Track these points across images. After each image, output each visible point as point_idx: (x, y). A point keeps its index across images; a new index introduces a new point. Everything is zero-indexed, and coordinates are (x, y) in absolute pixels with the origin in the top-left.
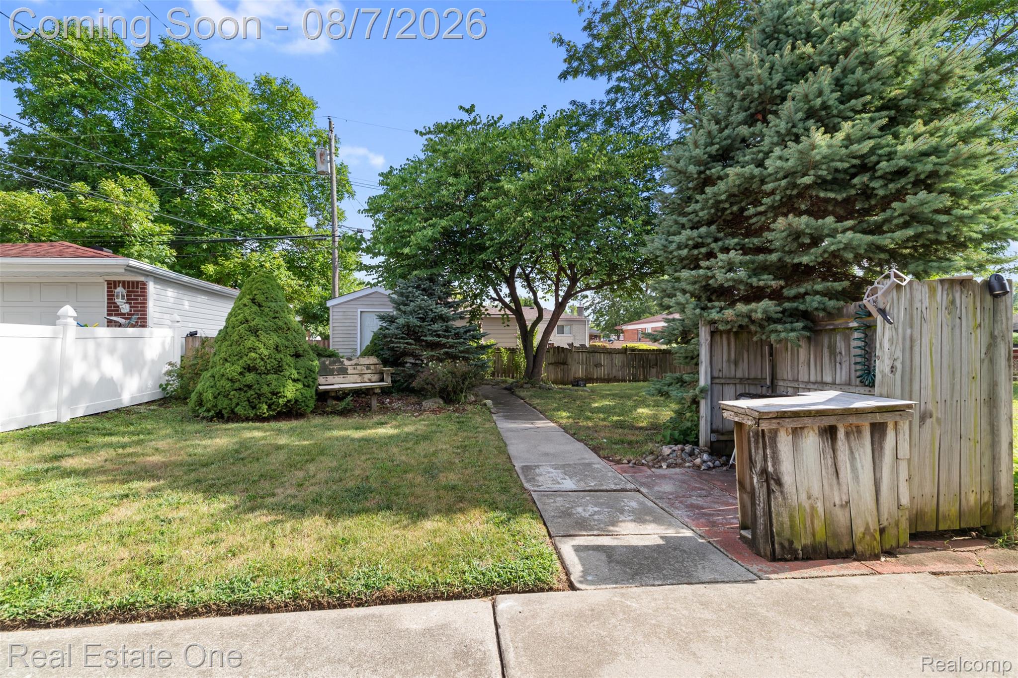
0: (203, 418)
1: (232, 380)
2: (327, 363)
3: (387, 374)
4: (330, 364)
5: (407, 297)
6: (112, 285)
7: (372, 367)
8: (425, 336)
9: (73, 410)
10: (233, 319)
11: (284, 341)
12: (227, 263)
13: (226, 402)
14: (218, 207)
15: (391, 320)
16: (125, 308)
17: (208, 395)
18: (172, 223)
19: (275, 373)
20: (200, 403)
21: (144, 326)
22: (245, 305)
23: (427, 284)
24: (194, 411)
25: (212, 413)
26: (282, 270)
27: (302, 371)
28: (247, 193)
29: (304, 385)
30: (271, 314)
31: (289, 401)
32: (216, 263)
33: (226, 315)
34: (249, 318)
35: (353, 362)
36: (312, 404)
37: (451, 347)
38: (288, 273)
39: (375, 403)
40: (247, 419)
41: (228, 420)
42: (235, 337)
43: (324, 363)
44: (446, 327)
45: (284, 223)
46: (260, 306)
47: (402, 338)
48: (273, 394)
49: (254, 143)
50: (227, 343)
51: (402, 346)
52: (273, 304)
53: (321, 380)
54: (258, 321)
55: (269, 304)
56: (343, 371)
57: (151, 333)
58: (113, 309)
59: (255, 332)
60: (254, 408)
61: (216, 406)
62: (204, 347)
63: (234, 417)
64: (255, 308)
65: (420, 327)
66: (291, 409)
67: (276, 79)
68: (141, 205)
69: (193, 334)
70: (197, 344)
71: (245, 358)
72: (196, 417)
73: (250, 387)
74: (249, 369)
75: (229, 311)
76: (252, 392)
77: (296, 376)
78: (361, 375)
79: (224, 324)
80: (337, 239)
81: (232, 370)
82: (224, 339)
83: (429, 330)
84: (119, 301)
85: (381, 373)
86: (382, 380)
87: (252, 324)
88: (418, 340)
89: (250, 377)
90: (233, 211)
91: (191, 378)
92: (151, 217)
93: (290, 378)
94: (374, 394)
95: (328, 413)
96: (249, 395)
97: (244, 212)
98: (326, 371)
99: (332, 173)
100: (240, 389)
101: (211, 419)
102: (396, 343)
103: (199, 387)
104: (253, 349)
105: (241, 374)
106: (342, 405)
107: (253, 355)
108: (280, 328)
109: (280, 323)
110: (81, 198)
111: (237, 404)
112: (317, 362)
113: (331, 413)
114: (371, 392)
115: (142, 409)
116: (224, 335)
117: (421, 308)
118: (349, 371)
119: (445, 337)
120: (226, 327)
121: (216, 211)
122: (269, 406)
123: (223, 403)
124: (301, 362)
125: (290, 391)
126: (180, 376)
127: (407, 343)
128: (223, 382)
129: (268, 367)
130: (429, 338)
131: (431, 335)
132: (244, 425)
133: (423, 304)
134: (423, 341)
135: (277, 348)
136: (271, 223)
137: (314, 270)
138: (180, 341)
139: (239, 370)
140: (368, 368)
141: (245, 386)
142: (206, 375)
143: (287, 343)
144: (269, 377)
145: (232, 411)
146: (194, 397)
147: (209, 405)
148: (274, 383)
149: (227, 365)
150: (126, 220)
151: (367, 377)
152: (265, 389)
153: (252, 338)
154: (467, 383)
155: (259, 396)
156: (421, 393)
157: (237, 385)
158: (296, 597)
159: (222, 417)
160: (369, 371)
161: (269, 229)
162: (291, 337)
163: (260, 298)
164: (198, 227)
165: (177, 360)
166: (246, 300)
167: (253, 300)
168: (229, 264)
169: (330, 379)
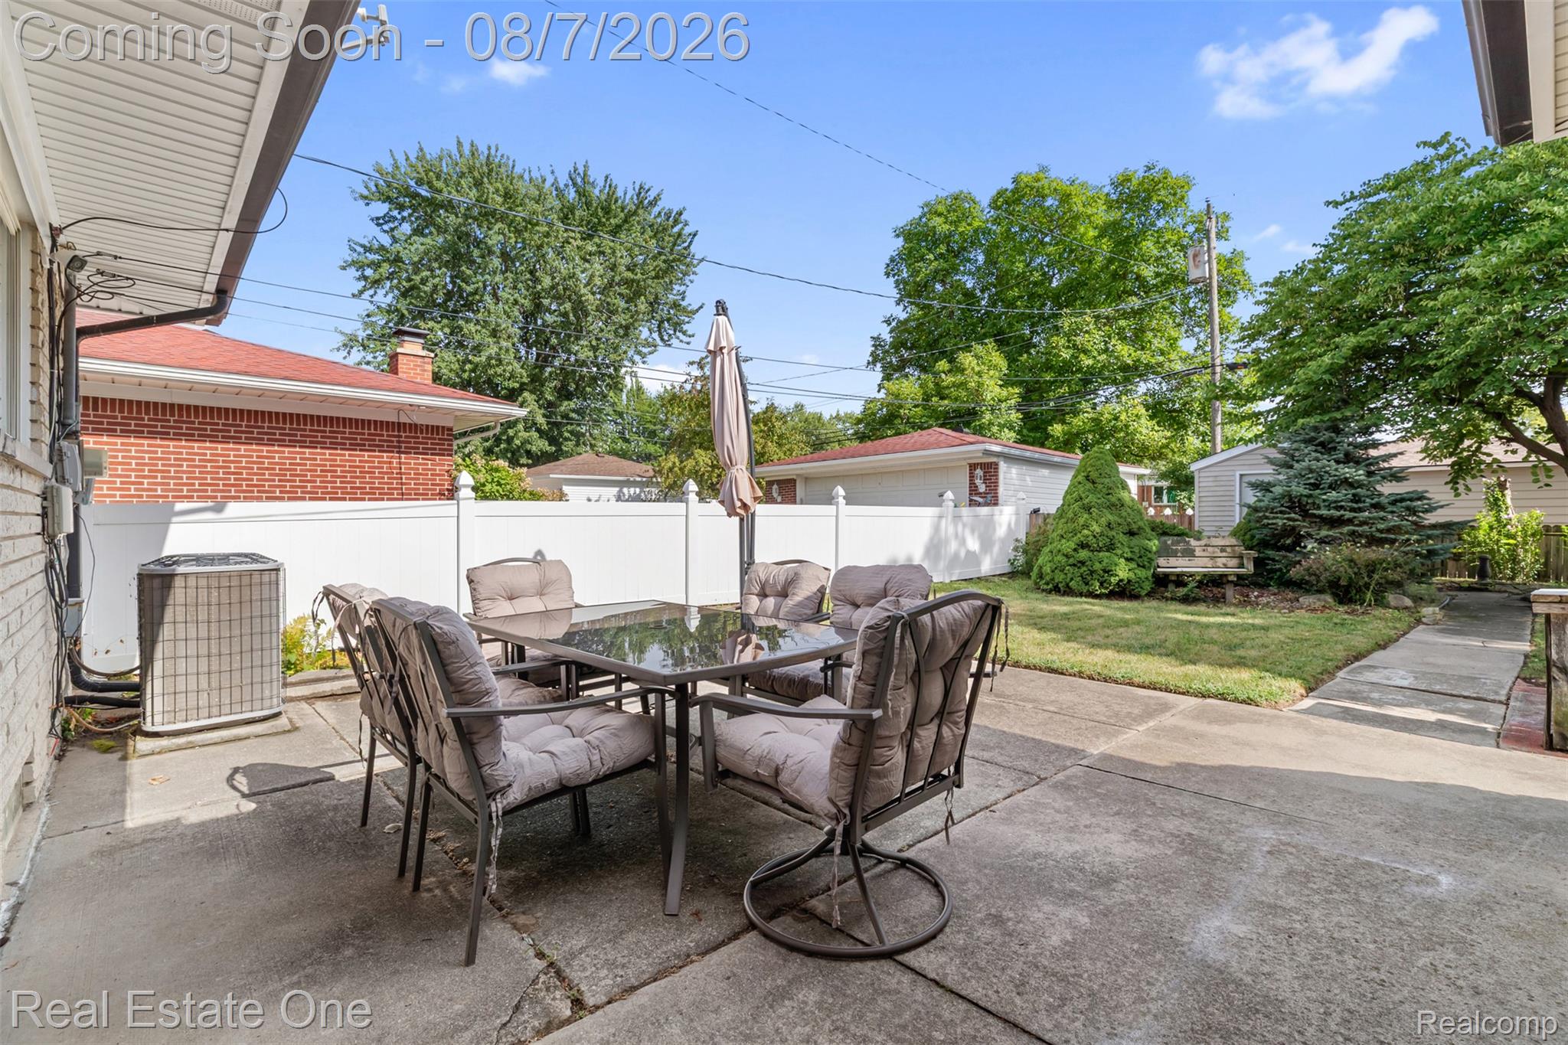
0: (1043, 590)
1: (1067, 556)
2: (1169, 542)
3: (1248, 559)
4: (1173, 544)
5: (1293, 457)
6: (973, 467)
7: (1229, 549)
8: (1319, 508)
9: (951, 575)
10: (1068, 497)
11: (1116, 518)
12: (1075, 421)
13: (1062, 576)
14: (1066, 354)
15: (1265, 487)
16: (982, 488)
17: (1047, 569)
18: (1020, 384)
19: (1108, 551)
20: (1041, 576)
21: (996, 504)
22: (1080, 483)
23: (1325, 436)
24: (1036, 583)
25: (1051, 586)
26: (1143, 421)
27: (1136, 550)
28: (1100, 329)
29: (1139, 565)
30: (1104, 490)
31: (1121, 580)
32: (1063, 422)
33: (1063, 493)
34: (1083, 496)
35: (1203, 542)
36: (1148, 586)
37: (1362, 523)
38: (1150, 424)
39: (1230, 591)
40: (1081, 595)
41: (1065, 594)
42: (1070, 515)
43: (1165, 542)
44: (1354, 495)
45: (1145, 357)
46: (1094, 483)
47: (1281, 512)
48: (1105, 571)
49: (1111, 261)
50: (1063, 520)
51: (1280, 523)
52: (1107, 480)
53: (1162, 561)
54: (1091, 499)
55: (1102, 480)
56: (1190, 553)
57: (1001, 511)
58: (973, 489)
59: (1088, 509)
60: (1087, 584)
61: (1053, 579)
62: (1046, 524)
63: (1068, 591)
64: (1089, 485)
65: (1310, 496)
66: (1124, 589)
67: (1135, 172)
68: (992, 372)
69: (1036, 511)
70: (1040, 521)
71: (1079, 535)
72: (1037, 588)
73: (1083, 563)
74: (1083, 546)
75: (1066, 487)
76: (1085, 569)
77: (1129, 555)
78: (1212, 558)
79: (1061, 502)
80: (1218, 369)
81: (1068, 546)
82: (1061, 517)
83: (1324, 501)
84: (978, 482)
85: (1241, 557)
86: (1241, 566)
87: (1086, 501)
88: (1305, 514)
89: (1083, 554)
90: (1082, 356)
91: (1035, 555)
92: (1000, 383)
93: (1122, 556)
94: (1229, 582)
95: (1167, 599)
96: (1082, 571)
97: (1095, 354)
98: (1166, 552)
99: (1210, 277)
100: (1074, 565)
101: (1050, 592)
102: (1274, 518)
103: (1040, 561)
104: (1086, 526)
105: (1075, 550)
106: (1182, 591)
107: (1086, 532)
108: (1113, 505)
109: (1113, 499)
110: (943, 376)
111: (1072, 579)
112: (1156, 542)
113: (1172, 599)
114: (1224, 580)
115: (996, 579)
116: (1061, 512)
117: (1311, 471)
118: (1197, 553)
119: (1353, 510)
120: (1063, 505)
121: (1064, 361)
122: (1102, 584)
123: (1059, 577)
124: (1135, 541)
125: (1123, 572)
126: (1025, 552)
127: (1288, 519)
128: (1060, 558)
129: (1101, 544)
130: (1324, 512)
131: (1328, 507)
132: (1078, 599)
133: (1314, 465)
134: (1314, 515)
135: (1109, 525)
136: (1129, 362)
137: (1191, 414)
138: (1025, 519)
139: (1073, 546)
140: (1222, 551)
141: (1080, 562)
142: (1046, 550)
143: (1119, 521)
144: (1101, 554)
145: (1067, 585)
146: (1036, 570)
147: (1048, 578)
148: (1106, 561)
149: (1064, 541)
150: (977, 393)
151: (1220, 562)
152: (1097, 566)
153: (1086, 516)
154: (1376, 577)
155: (1092, 572)
156: (1301, 586)
157: (1071, 561)
158: (1080, 672)
159: (1059, 591)
160: (1224, 554)
161: (1125, 368)
162: (1124, 514)
163: (1094, 475)
164: (1046, 382)
165: (1022, 537)
166: (1080, 478)
167: (1087, 477)
168: (1077, 422)
169: (1173, 561)
